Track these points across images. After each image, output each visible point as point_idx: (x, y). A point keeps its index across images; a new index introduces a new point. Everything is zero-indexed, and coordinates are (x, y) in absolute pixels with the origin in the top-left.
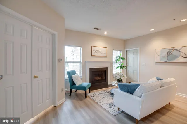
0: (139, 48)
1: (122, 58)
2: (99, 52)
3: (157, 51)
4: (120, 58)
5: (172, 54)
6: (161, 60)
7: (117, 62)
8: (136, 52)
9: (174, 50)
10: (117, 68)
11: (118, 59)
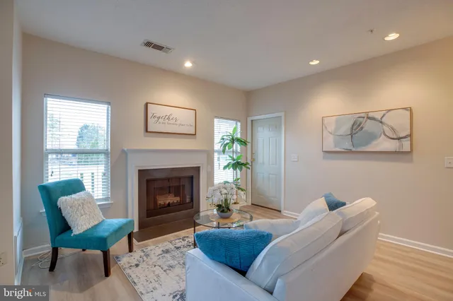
0: (282, 114)
1: (238, 140)
2: (171, 122)
3: (326, 121)
4: (233, 141)
5: (362, 128)
6: (336, 147)
7: (224, 151)
8: (275, 125)
9: (368, 118)
10: (225, 168)
11: (228, 141)
